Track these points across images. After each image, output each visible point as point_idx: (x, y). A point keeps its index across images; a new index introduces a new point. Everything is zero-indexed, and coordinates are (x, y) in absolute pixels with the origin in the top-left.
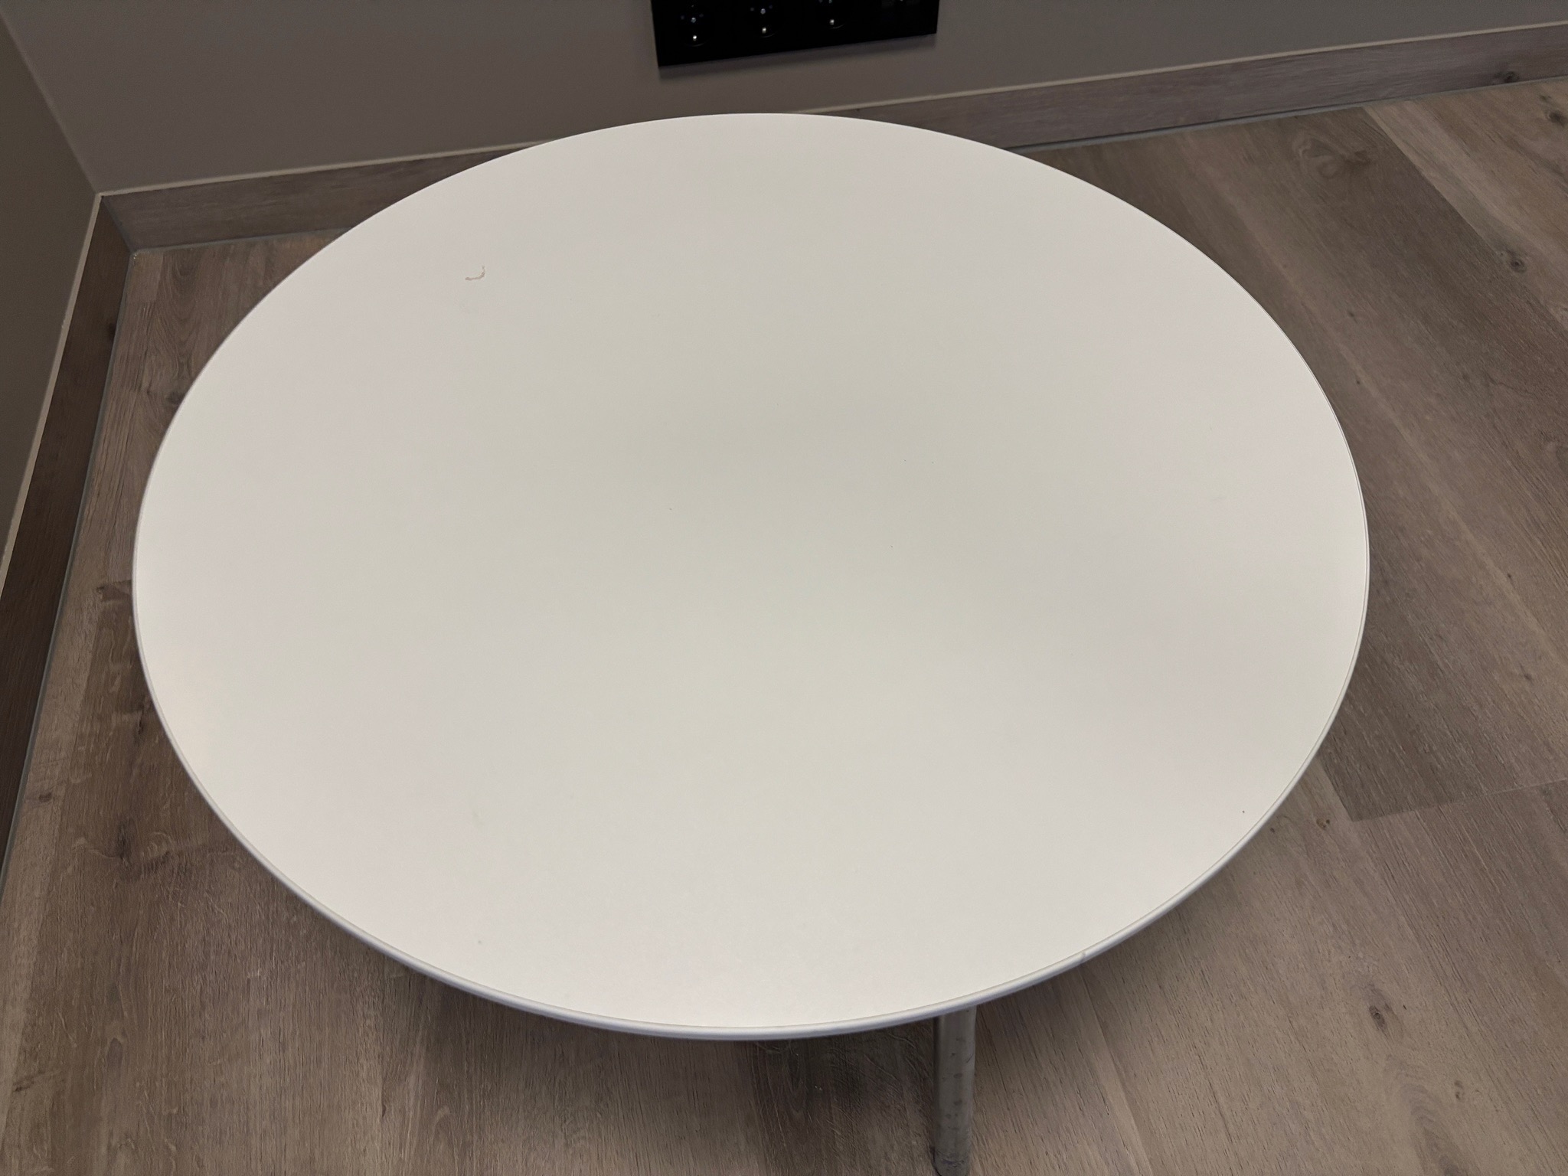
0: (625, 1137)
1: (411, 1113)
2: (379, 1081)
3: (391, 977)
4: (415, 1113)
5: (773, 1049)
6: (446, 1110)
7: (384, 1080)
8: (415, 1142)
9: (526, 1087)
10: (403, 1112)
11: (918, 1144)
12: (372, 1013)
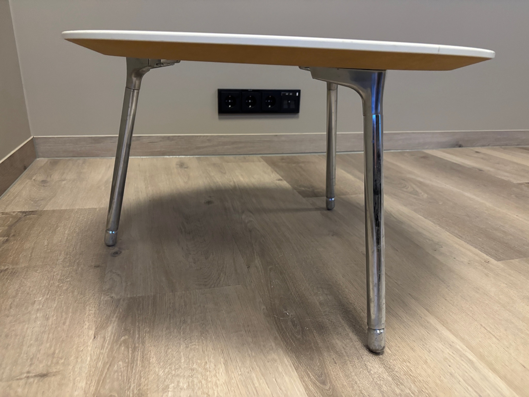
0: (216, 344)
1: (109, 338)
2: (94, 328)
3: (104, 299)
4: (110, 338)
5: (283, 318)
6: (127, 337)
7: (96, 329)
8: (109, 347)
9: (166, 330)
10: (104, 338)
11: (358, 345)
12: (93, 309)
